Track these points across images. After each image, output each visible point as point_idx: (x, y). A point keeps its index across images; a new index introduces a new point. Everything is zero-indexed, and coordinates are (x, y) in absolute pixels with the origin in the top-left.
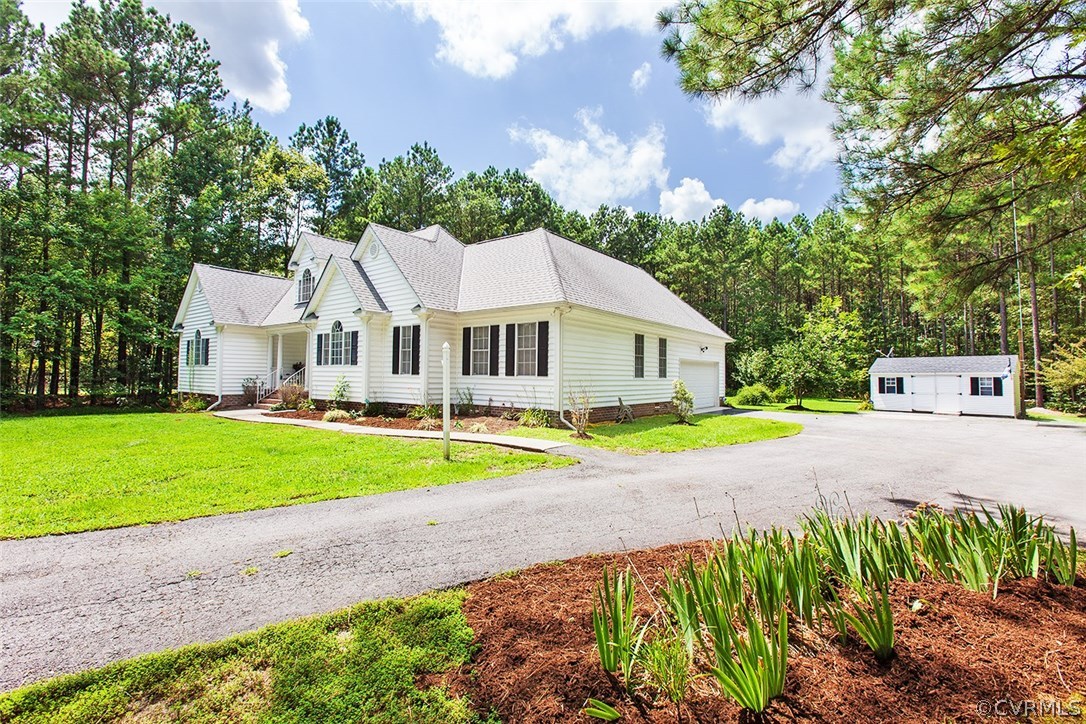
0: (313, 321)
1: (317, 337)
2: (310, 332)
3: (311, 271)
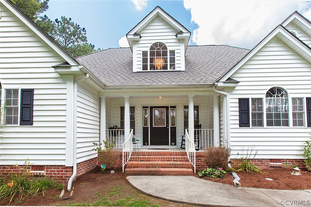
1: (237, 101)
2: (226, 96)
3: (167, 45)
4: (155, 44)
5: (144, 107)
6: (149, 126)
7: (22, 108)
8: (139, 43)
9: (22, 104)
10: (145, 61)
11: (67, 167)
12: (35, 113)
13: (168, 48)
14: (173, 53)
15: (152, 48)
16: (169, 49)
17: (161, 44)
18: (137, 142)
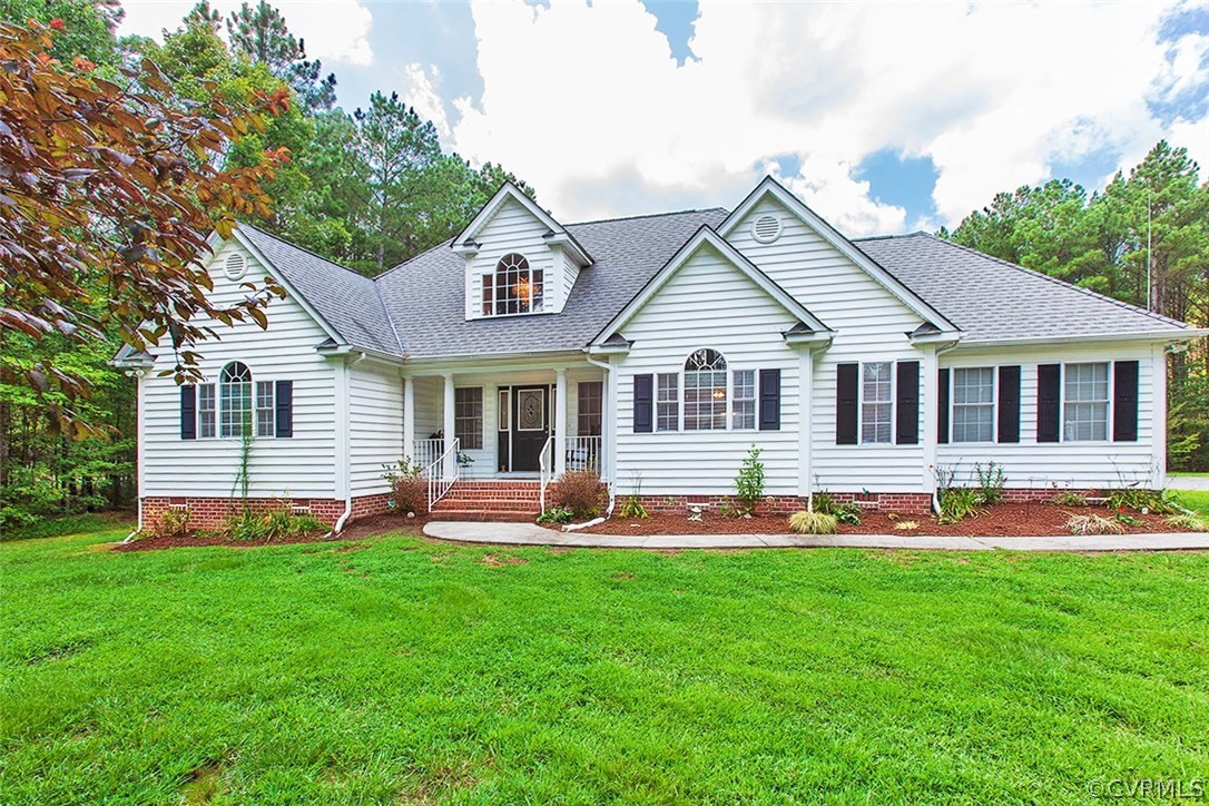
1: (632, 380)
2: (608, 370)
3: (528, 258)
4: (508, 259)
5: (500, 388)
6: (510, 429)
7: (277, 411)
8: (477, 257)
9: (278, 405)
10: (487, 295)
11: (337, 502)
12: (295, 419)
13: (530, 264)
14: (538, 275)
15: (501, 267)
16: (533, 267)
17: (518, 257)
18: (470, 463)
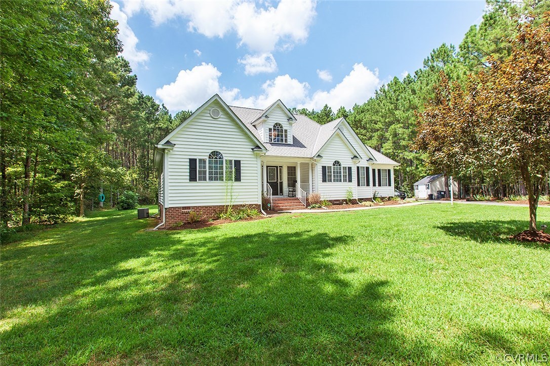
0: (319, 159)
4: (277, 124)
7: (235, 171)
8: (267, 121)
10: (270, 135)
12: (242, 175)
13: (283, 127)
14: (286, 131)
15: (274, 126)
17: (280, 124)
